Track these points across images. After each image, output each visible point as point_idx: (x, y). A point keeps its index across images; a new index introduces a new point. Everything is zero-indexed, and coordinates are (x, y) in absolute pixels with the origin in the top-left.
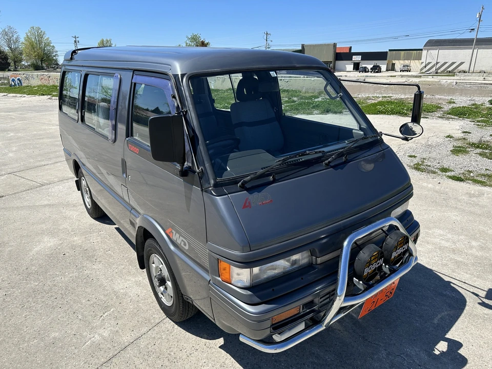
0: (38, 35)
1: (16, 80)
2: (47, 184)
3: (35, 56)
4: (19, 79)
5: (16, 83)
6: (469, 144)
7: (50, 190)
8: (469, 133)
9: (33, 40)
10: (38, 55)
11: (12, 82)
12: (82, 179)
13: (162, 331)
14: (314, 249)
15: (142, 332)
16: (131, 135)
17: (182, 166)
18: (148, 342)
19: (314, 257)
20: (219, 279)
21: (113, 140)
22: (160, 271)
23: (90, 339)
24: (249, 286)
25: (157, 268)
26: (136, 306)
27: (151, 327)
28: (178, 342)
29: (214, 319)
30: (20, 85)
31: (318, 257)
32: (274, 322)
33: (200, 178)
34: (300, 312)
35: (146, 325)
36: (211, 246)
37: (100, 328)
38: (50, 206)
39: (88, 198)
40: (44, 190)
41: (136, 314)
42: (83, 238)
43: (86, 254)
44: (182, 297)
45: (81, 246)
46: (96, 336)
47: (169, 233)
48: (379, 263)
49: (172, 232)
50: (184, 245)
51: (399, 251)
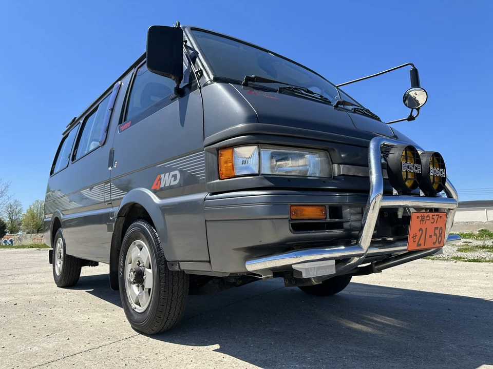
0: (41, 208)
1: (8, 241)
2: (15, 275)
3: (33, 226)
4: (11, 241)
5: (8, 244)
6: (474, 247)
7: (17, 277)
8: (470, 242)
9: (35, 211)
10: (36, 225)
11: (4, 244)
12: (58, 242)
13: (132, 343)
14: (333, 150)
15: (101, 344)
16: (125, 121)
17: (179, 82)
18: (109, 350)
19: (336, 165)
20: (218, 181)
21: (103, 141)
22: (139, 265)
23: (24, 350)
24: (257, 172)
25: (135, 261)
26: (98, 328)
27: (116, 341)
28: (153, 349)
29: (209, 262)
30: (11, 245)
31: (341, 164)
32: (294, 217)
33: (199, 79)
34: (326, 219)
35: (110, 339)
36: (209, 139)
37: (43, 342)
38: (12, 284)
39: (60, 263)
40: (10, 277)
41: (96, 334)
42: (45, 296)
43: (45, 304)
44: (166, 267)
45: (40, 300)
46: (35, 347)
47: (157, 185)
48: (416, 168)
49: (160, 179)
50: (175, 180)
51: (437, 171)
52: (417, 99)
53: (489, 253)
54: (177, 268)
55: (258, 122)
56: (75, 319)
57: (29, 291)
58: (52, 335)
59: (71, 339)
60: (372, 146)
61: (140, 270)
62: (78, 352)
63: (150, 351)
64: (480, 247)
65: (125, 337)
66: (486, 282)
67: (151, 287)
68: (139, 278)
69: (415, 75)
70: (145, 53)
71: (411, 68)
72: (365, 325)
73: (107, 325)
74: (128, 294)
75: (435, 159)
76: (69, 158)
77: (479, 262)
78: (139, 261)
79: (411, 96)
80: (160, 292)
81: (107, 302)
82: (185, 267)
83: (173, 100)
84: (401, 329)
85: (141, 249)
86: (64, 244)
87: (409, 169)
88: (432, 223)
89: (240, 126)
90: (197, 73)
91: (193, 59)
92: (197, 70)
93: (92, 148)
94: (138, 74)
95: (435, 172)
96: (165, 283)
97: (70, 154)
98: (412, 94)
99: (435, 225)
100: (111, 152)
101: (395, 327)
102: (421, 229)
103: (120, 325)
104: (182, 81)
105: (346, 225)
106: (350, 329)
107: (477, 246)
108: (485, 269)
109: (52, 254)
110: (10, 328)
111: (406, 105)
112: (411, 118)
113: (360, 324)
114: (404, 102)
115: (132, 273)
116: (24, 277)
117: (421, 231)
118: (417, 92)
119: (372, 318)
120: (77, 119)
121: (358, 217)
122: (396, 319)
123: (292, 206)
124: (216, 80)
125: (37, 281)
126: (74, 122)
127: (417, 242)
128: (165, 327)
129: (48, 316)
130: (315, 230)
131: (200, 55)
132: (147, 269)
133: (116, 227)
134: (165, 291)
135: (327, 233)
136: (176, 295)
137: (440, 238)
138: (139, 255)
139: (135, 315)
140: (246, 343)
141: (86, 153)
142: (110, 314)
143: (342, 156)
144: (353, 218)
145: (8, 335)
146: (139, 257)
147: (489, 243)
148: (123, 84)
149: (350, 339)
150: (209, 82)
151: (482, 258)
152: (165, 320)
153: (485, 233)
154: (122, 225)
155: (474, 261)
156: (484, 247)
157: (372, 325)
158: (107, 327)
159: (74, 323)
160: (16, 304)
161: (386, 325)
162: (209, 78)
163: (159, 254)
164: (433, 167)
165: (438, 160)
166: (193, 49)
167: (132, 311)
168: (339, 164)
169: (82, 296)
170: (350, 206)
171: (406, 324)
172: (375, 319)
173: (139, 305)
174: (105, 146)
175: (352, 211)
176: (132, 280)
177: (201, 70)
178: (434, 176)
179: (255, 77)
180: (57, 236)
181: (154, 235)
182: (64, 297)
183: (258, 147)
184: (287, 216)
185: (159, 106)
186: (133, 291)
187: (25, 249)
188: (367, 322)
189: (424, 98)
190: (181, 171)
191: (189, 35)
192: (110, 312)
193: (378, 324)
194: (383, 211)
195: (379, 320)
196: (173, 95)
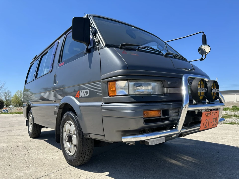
0: (20, 94)
1: (5, 110)
2: (10, 131)
3: (17, 103)
4: (7, 110)
5: (5, 112)
6: (230, 115)
7: (11, 132)
8: (228, 113)
9: (18, 96)
10: (18, 102)
11: (3, 112)
12: (30, 116)
13: (67, 171)
14: (164, 81)
15: (53, 172)
16: (61, 61)
17: (88, 45)
18: (57, 175)
19: (165, 88)
20: (108, 97)
21: (51, 70)
22: (70, 132)
23: (17, 175)
24: (127, 94)
25: (68, 131)
26: (51, 162)
27: (60, 169)
28: (77, 174)
29: (104, 136)
30: (7, 112)
31: (168, 88)
32: (145, 117)
33: (98, 45)
34: (161, 116)
35: (57, 169)
36: (104, 76)
37: (25, 170)
38: (9, 136)
39: (31, 127)
40: (7, 132)
41: (50, 165)
42: (24, 143)
43: (24, 148)
44: (83, 136)
45: (22, 146)
46: (22, 173)
47: (78, 95)
48: (205, 90)
49: (79, 93)
50: (87, 94)
51: (215, 90)
52: (205, 50)
53: (237, 119)
54: (88, 137)
55: (128, 69)
56: (39, 157)
57: (17, 140)
58: (29, 166)
59: (39, 168)
60: (183, 79)
61: (70, 135)
62: (42, 176)
63: (76, 176)
64: (233, 116)
65: (64, 167)
66: (236, 136)
67: (76, 144)
68: (70, 139)
69: (204, 38)
70: (71, 27)
71: (202, 34)
72: (178, 161)
73: (55, 160)
74: (64, 146)
75: (214, 84)
76: (34, 76)
77: (233, 124)
78: (69, 131)
79: (202, 49)
80: (80, 147)
81: (55, 147)
82: (92, 136)
83: (85, 54)
84: (195, 164)
85: (71, 125)
86: (33, 118)
87: (202, 91)
88: (212, 116)
89: (119, 71)
90: (97, 42)
91: (95, 33)
92: (97, 40)
93: (45, 73)
94: (67, 37)
95: (214, 91)
96: (83, 143)
97: (34, 74)
98: (203, 47)
99: (213, 117)
100: (55, 77)
101: (192, 162)
102: (207, 120)
103: (61, 160)
104: (90, 45)
105: (171, 119)
106: (171, 163)
107: (231, 115)
108: (235, 128)
109: (27, 122)
110: (9, 162)
111: (200, 53)
112: (202, 59)
113: (175, 160)
114: (199, 51)
115: (66, 137)
116: (14, 132)
117: (206, 121)
118: (205, 47)
119: (181, 157)
120: (37, 56)
121: (177, 114)
122: (193, 157)
123: (144, 111)
124: (107, 46)
125: (20, 134)
126: (36, 58)
127: (204, 126)
128: (83, 163)
129: (27, 155)
130: (156, 122)
131: (98, 32)
132: (73, 135)
133: (58, 113)
134: (82, 147)
135: (161, 123)
136: (88, 148)
137: (216, 123)
138: (70, 128)
139: (68, 156)
140: (121, 171)
141: (42, 75)
142: (56, 154)
143: (169, 83)
144: (174, 115)
145: (8, 166)
146: (69, 129)
147: (237, 113)
148: (60, 42)
149: (171, 169)
150: (103, 47)
151: (234, 122)
152: (83, 160)
153: (235, 108)
154: (61, 113)
155: (230, 124)
156: (235, 116)
157: (181, 161)
158: (55, 162)
159: (39, 159)
160: (11, 148)
161: (188, 161)
162: (103, 45)
163: (79, 129)
164: (213, 88)
165: (216, 84)
166: (95, 29)
167: (67, 155)
168: (167, 88)
169: (42, 143)
170: (172, 109)
171: (197, 160)
172: (183, 158)
173: (70, 152)
174: (52, 72)
175: (174, 111)
176: (67, 140)
177: (99, 40)
178: (213, 93)
179: (126, 44)
180: (29, 114)
181: (77, 120)
182: (34, 143)
183: (128, 82)
184: (142, 117)
185: (78, 56)
186: (67, 145)
187: (14, 115)
188: (179, 159)
189: (208, 50)
190: (89, 90)
191: (92, 20)
192: (56, 153)
193: (184, 160)
194: (188, 112)
195: (185, 158)
196: (85, 52)
